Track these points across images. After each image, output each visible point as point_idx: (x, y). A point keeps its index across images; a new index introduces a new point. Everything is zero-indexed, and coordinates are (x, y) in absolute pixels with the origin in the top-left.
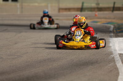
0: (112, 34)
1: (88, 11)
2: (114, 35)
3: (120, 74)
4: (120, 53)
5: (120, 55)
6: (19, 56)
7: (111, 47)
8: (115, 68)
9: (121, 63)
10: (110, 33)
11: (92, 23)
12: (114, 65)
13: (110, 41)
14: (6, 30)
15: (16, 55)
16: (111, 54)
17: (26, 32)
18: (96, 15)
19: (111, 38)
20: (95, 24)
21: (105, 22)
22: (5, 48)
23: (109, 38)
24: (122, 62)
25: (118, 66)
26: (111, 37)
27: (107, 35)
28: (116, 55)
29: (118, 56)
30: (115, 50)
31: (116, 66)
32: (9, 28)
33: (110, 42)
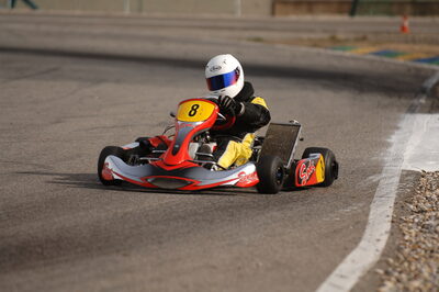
0: (423, 101)
1: (375, 13)
2: (430, 102)
3: (363, 244)
4: (410, 168)
5: (407, 176)
6: (43, 166)
7: (389, 145)
8: (357, 223)
9: (392, 205)
10: (415, 97)
11: (377, 58)
12: (360, 211)
13: (399, 125)
14: (55, 70)
15: (35, 162)
16: (374, 173)
17: (118, 81)
18: (403, 29)
19: (408, 116)
20: (386, 59)
21: (423, 56)
22: (10, 137)
23: (402, 115)
24: (396, 204)
25: (371, 217)
26: (412, 110)
27: (403, 101)
28: (390, 178)
29: (397, 179)
30: (398, 158)
31: (367, 215)
32: (70, 65)
33: (398, 128)
